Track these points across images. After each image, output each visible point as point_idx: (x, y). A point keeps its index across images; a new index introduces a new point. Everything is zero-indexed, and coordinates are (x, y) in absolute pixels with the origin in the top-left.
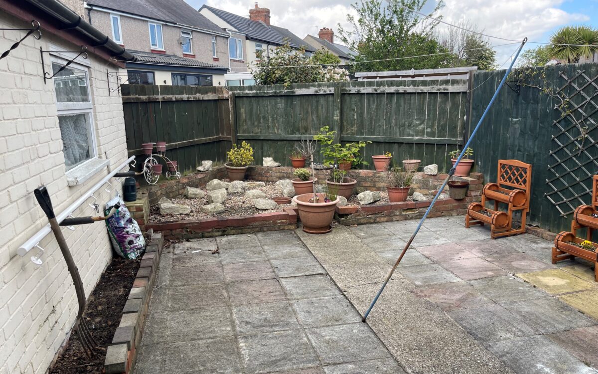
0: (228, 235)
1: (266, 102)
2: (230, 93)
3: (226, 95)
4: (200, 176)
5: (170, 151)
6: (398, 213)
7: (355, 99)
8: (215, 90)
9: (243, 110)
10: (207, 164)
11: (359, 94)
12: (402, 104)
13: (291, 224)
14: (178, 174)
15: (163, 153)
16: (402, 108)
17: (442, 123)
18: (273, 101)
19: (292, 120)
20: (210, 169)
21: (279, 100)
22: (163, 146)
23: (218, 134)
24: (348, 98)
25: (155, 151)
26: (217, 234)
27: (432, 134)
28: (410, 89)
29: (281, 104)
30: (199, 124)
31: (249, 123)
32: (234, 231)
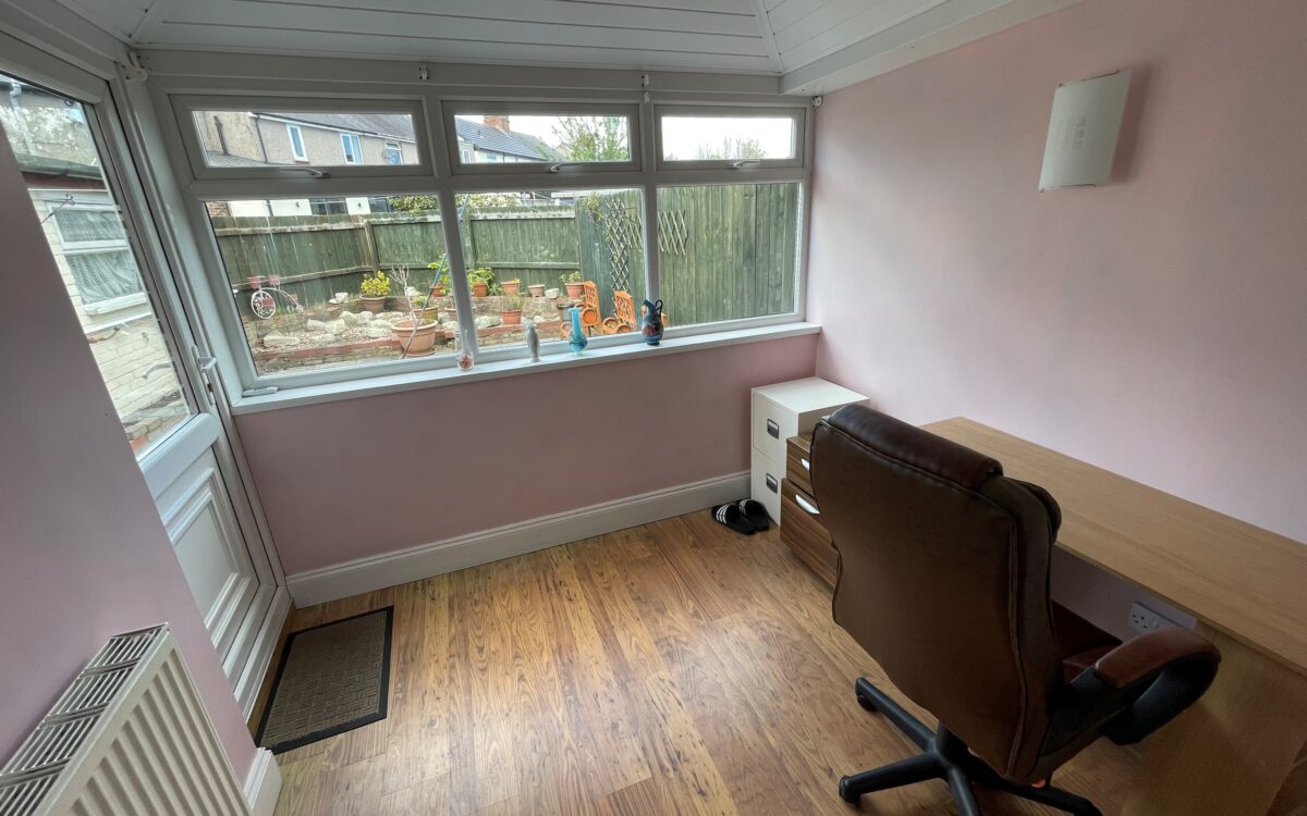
0: (329, 362)
1: (402, 230)
2: (365, 221)
3: (362, 224)
4: (333, 309)
5: (287, 285)
6: (506, 335)
7: (484, 226)
8: (350, 219)
9: (381, 239)
10: (342, 296)
11: (485, 220)
12: (526, 230)
13: (395, 350)
14: (299, 308)
15: (277, 287)
16: (527, 234)
17: (562, 248)
18: (408, 228)
19: (430, 247)
20: (346, 302)
21: (414, 227)
22: (276, 279)
23: (359, 264)
24: (477, 224)
25: (266, 285)
26: (317, 362)
27: (556, 259)
28: (530, 215)
29: (417, 231)
30: (330, 255)
31: (389, 251)
32: (334, 359)
